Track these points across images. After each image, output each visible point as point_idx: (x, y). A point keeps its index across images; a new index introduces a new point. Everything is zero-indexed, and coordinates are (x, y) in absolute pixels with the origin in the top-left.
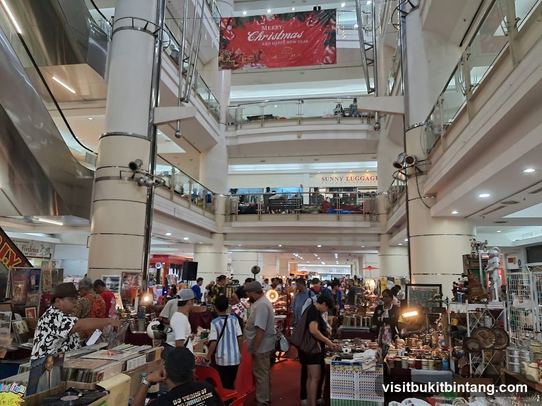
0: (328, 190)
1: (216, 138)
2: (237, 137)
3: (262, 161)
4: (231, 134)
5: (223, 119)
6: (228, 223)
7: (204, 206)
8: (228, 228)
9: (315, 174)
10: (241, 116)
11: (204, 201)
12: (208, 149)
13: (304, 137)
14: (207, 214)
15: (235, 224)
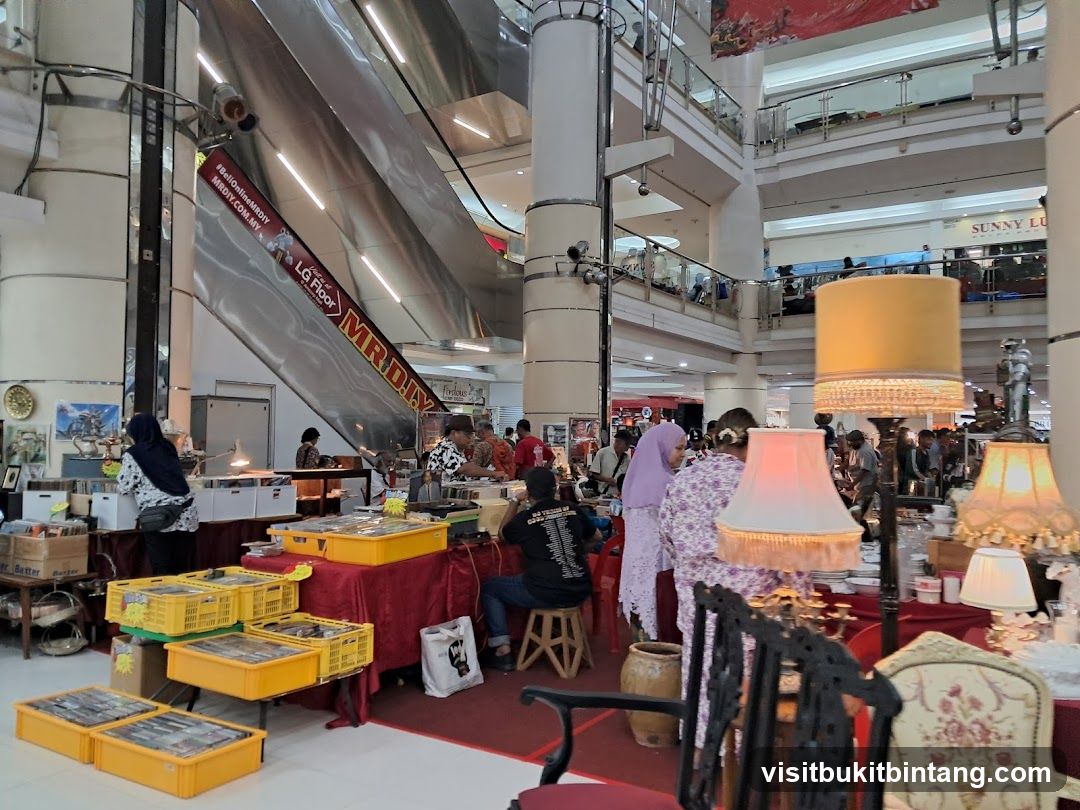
0: (987, 252)
1: (736, 174)
2: (777, 167)
3: (833, 207)
4: (765, 162)
5: (749, 136)
6: (764, 334)
7: (714, 306)
8: (765, 342)
9: (957, 219)
10: (784, 123)
11: (714, 296)
12: (723, 198)
13: (914, 149)
14: (720, 318)
15: (776, 335)
